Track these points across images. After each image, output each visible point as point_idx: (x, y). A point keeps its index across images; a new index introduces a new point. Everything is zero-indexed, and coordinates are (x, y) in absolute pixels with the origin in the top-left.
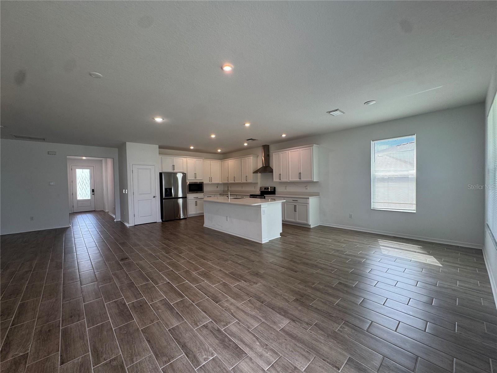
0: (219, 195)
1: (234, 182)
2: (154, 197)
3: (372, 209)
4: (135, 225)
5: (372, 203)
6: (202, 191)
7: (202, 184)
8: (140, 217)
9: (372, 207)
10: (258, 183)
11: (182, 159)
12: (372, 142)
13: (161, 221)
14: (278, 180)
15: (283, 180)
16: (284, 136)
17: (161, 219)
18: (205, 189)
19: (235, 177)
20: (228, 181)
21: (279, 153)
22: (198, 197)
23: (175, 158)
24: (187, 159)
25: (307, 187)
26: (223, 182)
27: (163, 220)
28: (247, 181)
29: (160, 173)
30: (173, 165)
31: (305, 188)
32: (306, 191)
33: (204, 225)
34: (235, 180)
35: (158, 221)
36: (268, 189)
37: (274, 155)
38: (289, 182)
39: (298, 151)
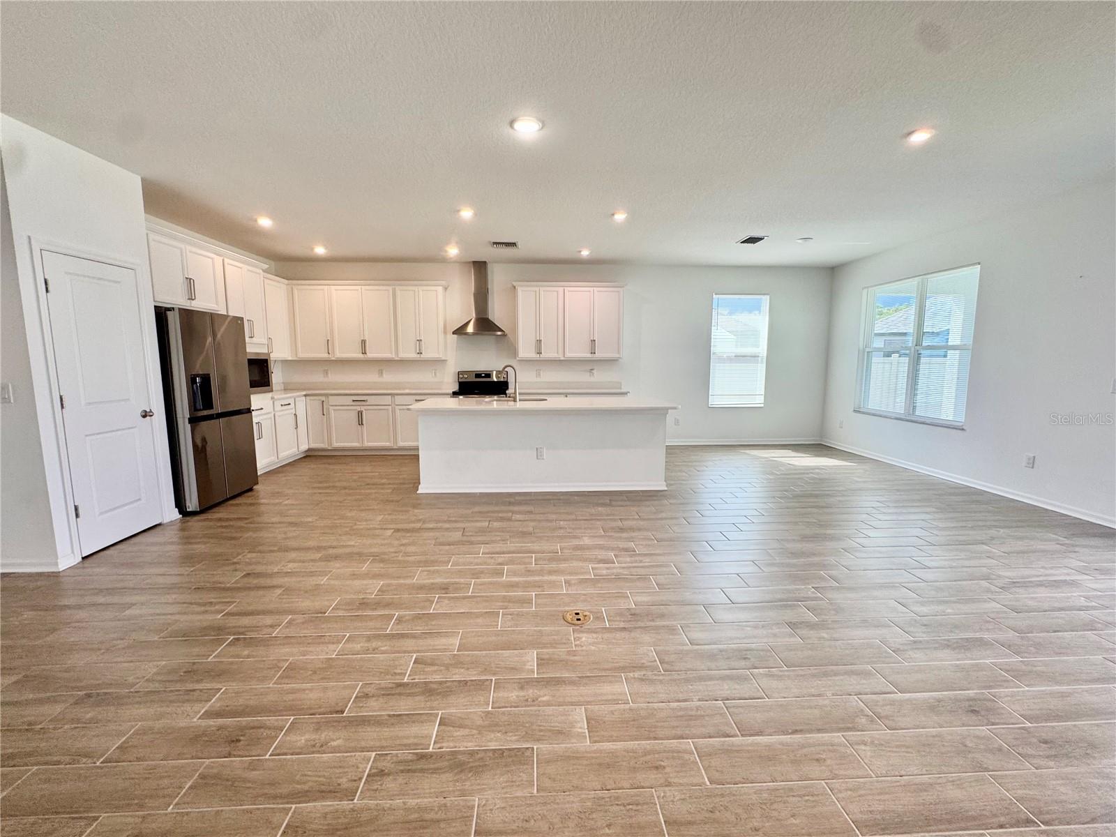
0: (304, 398)
1: (361, 356)
2: (145, 415)
3: (710, 406)
4: (83, 558)
5: (710, 396)
6: (269, 386)
7: (267, 360)
8: (101, 513)
9: (710, 403)
10: (445, 361)
11: (212, 259)
12: (714, 296)
13: (175, 515)
14: (532, 355)
15: (546, 354)
16: (585, 253)
17: (177, 506)
18: (277, 377)
19: (364, 342)
20: (329, 353)
21: (537, 289)
22: (262, 409)
23: (189, 248)
24: (223, 260)
25: (594, 371)
26: (303, 355)
27: (188, 510)
28: (422, 356)
29: (155, 307)
30: (187, 278)
31: (589, 373)
32: (592, 379)
33: (422, 490)
34: (367, 351)
35: (166, 520)
36: (488, 375)
37: (520, 291)
38: (563, 359)
39: (590, 291)
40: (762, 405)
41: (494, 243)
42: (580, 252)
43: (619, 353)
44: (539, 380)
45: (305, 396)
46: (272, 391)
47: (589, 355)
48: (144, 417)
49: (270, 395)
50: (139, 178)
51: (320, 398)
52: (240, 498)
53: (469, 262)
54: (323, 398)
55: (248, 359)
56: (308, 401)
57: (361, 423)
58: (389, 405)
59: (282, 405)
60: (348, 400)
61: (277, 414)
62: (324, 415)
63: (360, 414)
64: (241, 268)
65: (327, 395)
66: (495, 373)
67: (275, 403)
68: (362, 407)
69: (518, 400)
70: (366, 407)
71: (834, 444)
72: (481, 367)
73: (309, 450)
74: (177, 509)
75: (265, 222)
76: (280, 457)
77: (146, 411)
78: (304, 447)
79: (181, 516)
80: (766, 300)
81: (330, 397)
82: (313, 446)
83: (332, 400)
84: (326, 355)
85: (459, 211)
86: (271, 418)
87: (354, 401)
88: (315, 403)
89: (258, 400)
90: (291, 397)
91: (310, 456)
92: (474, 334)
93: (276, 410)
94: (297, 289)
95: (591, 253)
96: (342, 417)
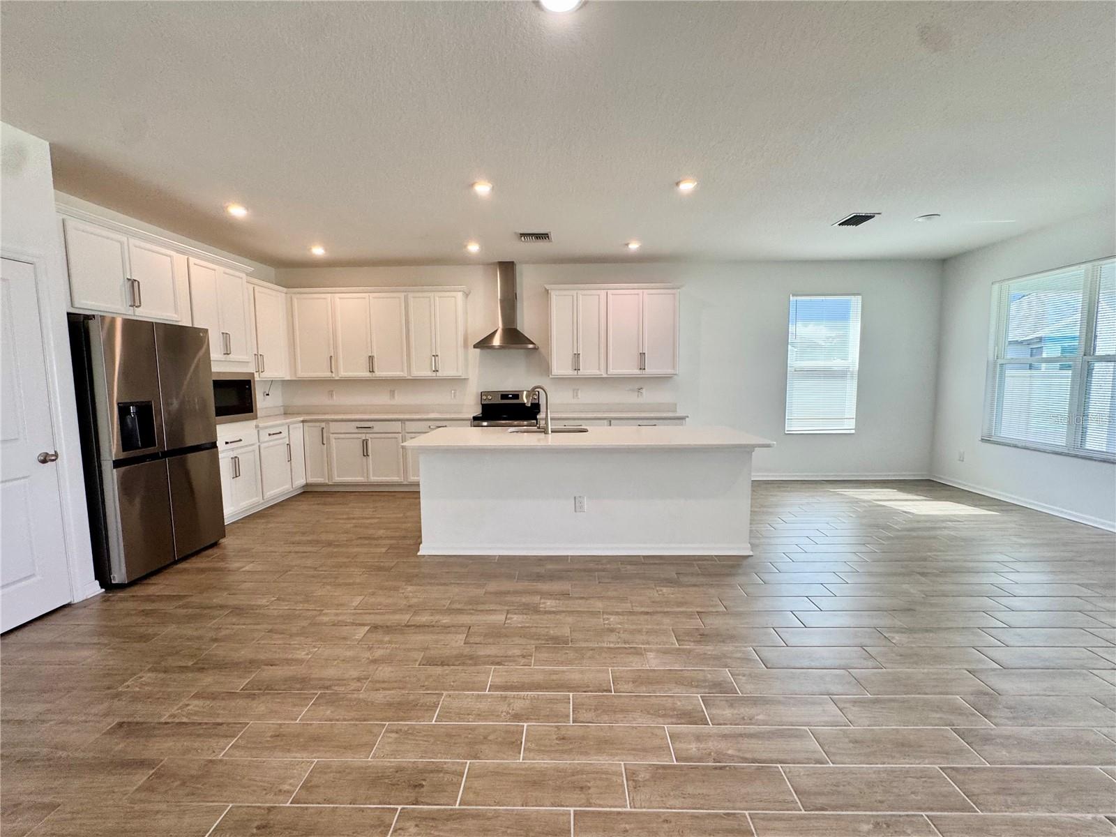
0: (301, 424)
1: (367, 374)
2: (45, 459)
3: (786, 432)
5: (786, 421)
6: (252, 412)
7: (248, 381)
9: (786, 429)
10: (466, 379)
11: (170, 256)
12: (791, 297)
14: (568, 372)
15: (586, 371)
16: (634, 246)
17: (97, 577)
18: (260, 402)
19: (371, 358)
20: (332, 372)
21: (574, 293)
22: (241, 440)
23: (133, 241)
24: (188, 259)
25: (644, 391)
26: (303, 374)
27: (113, 582)
28: (438, 374)
29: (69, 314)
30: (129, 279)
31: (636, 394)
32: (641, 400)
33: (423, 551)
34: (376, 369)
35: (77, 599)
36: (516, 396)
37: (554, 295)
38: (605, 376)
39: (638, 294)
40: (853, 431)
41: (523, 235)
42: (627, 245)
43: (674, 367)
44: (575, 401)
45: (303, 422)
46: (256, 418)
47: (637, 371)
48: (44, 461)
49: (254, 423)
50: (48, 143)
51: (318, 424)
52: (194, 559)
53: (493, 264)
54: (323, 425)
55: (213, 381)
56: (306, 428)
57: (366, 454)
58: (398, 433)
59: (270, 435)
60: (351, 427)
61: (263, 446)
62: (323, 444)
63: (365, 443)
64: (215, 270)
65: (327, 421)
66: (525, 393)
67: (260, 433)
68: (367, 435)
69: (550, 432)
70: (371, 435)
71: (951, 481)
72: (509, 386)
73: (307, 485)
74: (97, 582)
75: (237, 211)
76: (265, 498)
77: (47, 454)
78: (300, 481)
79: (103, 590)
80: (856, 302)
81: (331, 424)
82: (311, 480)
83: (334, 427)
84: (328, 374)
85: (472, 185)
86: (254, 451)
87: (357, 428)
88: (314, 431)
89: (227, 432)
90: (282, 425)
91: (308, 492)
92: (501, 347)
93: (261, 439)
94: (297, 299)
95: (640, 246)
96: (344, 445)
